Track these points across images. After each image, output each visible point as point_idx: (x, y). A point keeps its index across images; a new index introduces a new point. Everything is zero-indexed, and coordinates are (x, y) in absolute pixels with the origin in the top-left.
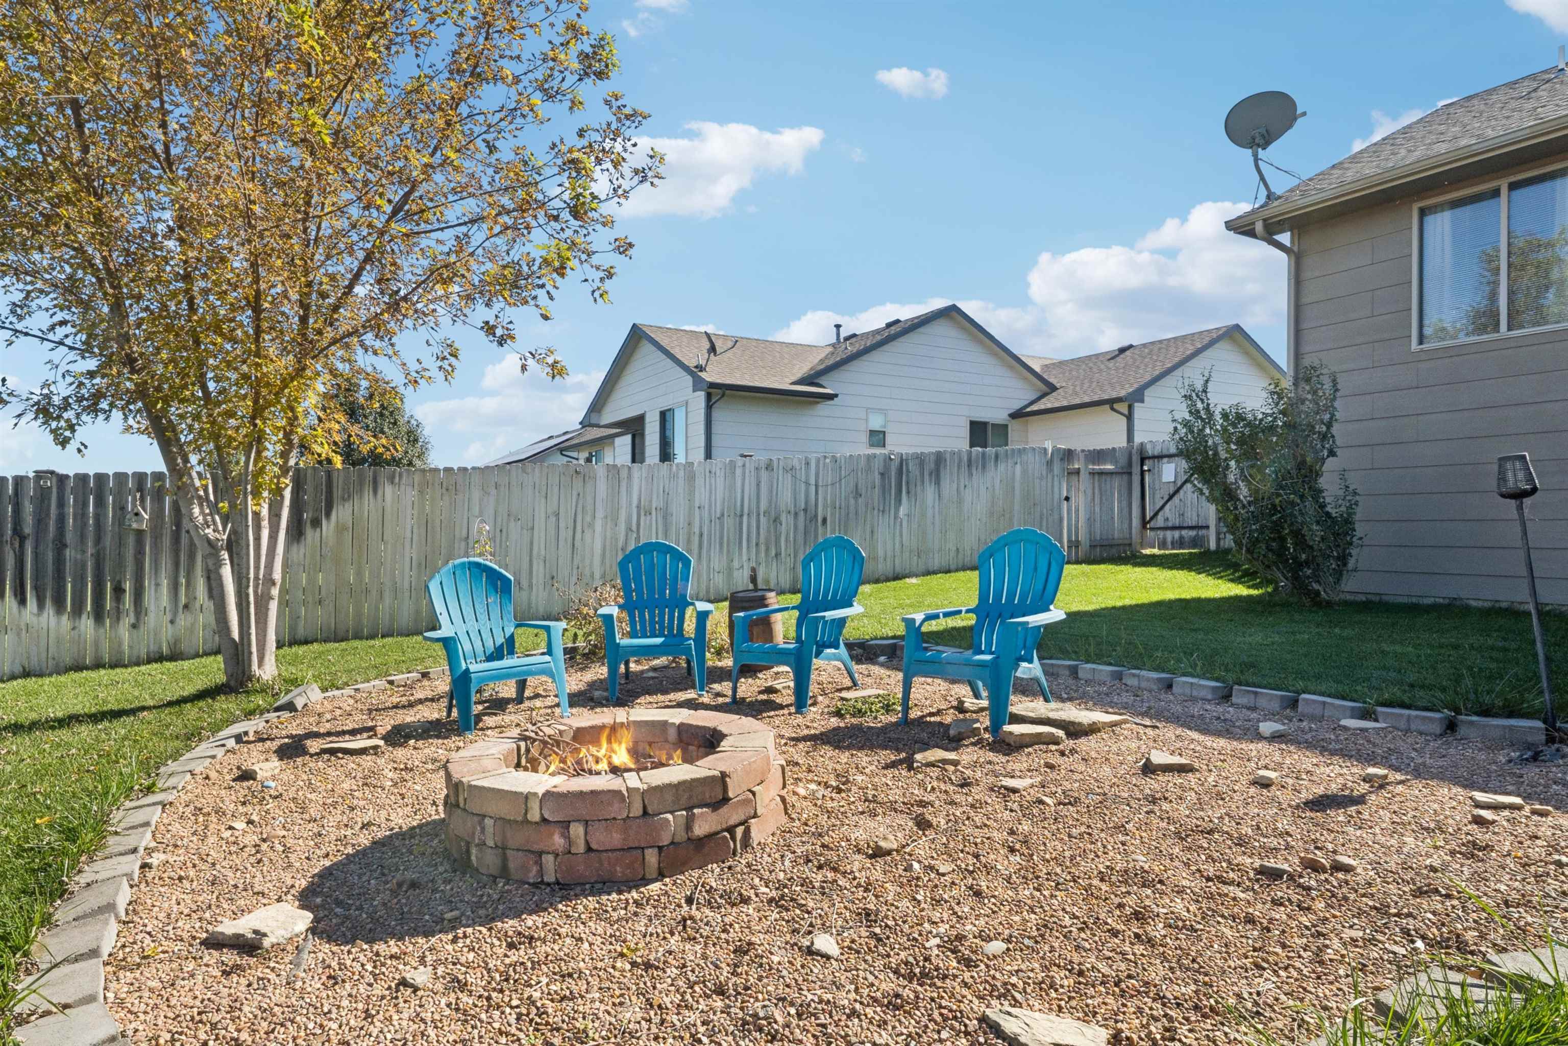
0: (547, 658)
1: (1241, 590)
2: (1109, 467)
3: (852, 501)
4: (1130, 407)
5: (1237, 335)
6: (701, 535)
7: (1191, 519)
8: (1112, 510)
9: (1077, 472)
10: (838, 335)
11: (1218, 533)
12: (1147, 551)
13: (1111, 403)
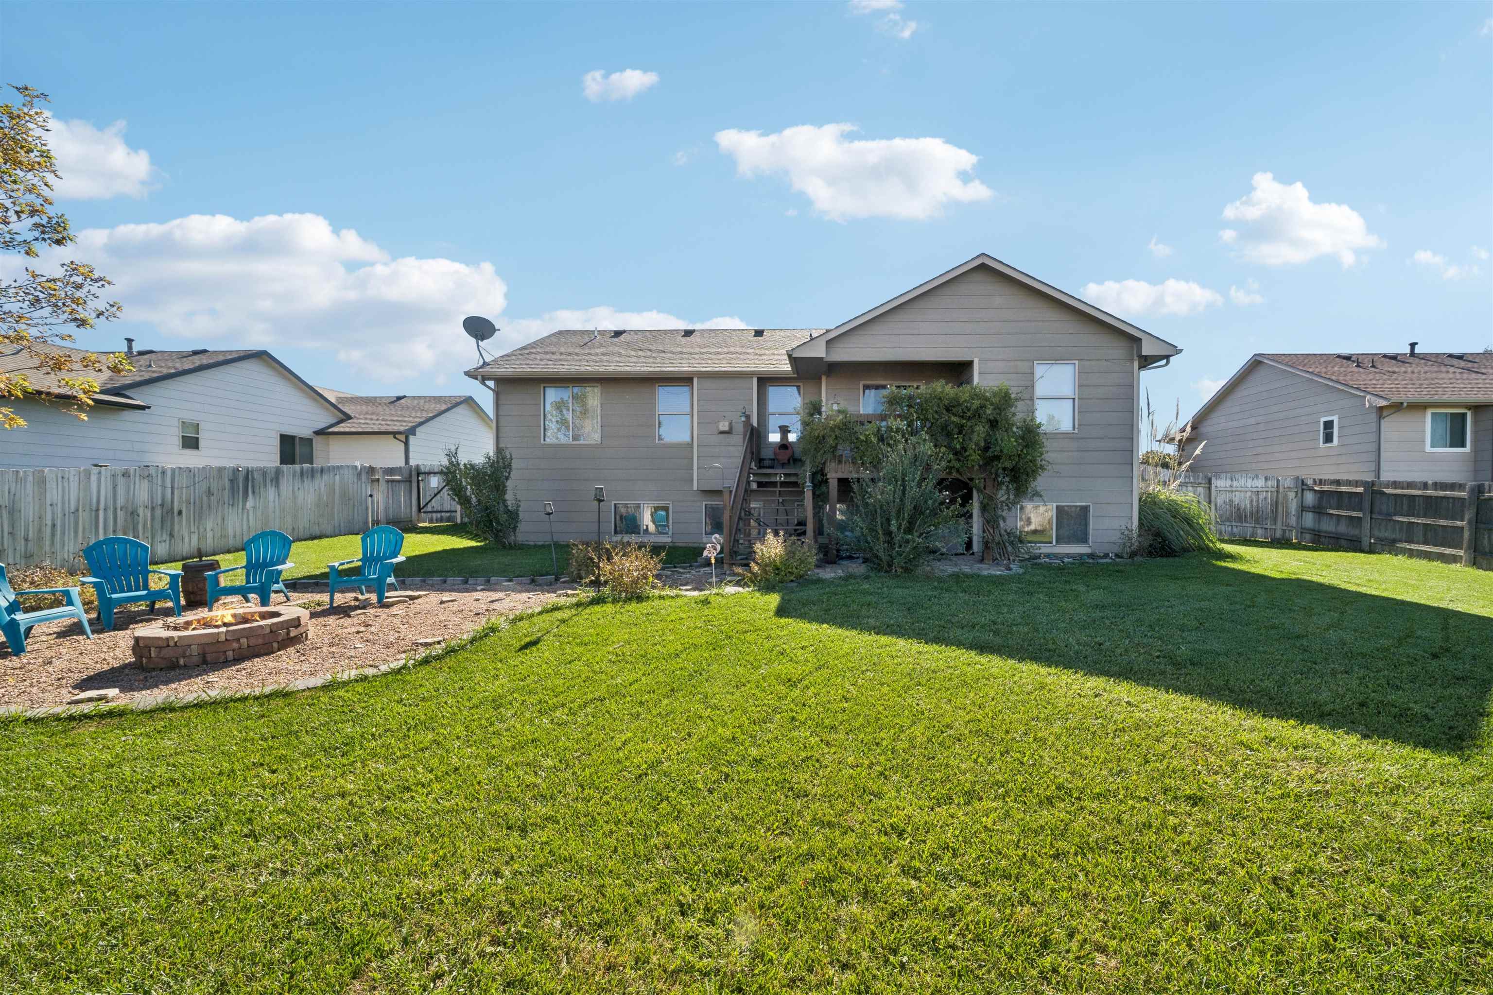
0: (71, 608)
1: (473, 544)
2: (398, 478)
3: (205, 499)
4: (407, 438)
5: (470, 402)
6: (54, 526)
7: (447, 507)
8: (400, 502)
9: (378, 480)
10: (130, 348)
11: (462, 515)
12: (421, 525)
13: (394, 434)
